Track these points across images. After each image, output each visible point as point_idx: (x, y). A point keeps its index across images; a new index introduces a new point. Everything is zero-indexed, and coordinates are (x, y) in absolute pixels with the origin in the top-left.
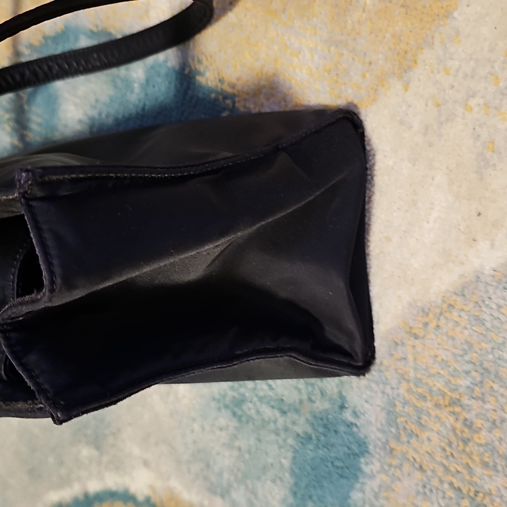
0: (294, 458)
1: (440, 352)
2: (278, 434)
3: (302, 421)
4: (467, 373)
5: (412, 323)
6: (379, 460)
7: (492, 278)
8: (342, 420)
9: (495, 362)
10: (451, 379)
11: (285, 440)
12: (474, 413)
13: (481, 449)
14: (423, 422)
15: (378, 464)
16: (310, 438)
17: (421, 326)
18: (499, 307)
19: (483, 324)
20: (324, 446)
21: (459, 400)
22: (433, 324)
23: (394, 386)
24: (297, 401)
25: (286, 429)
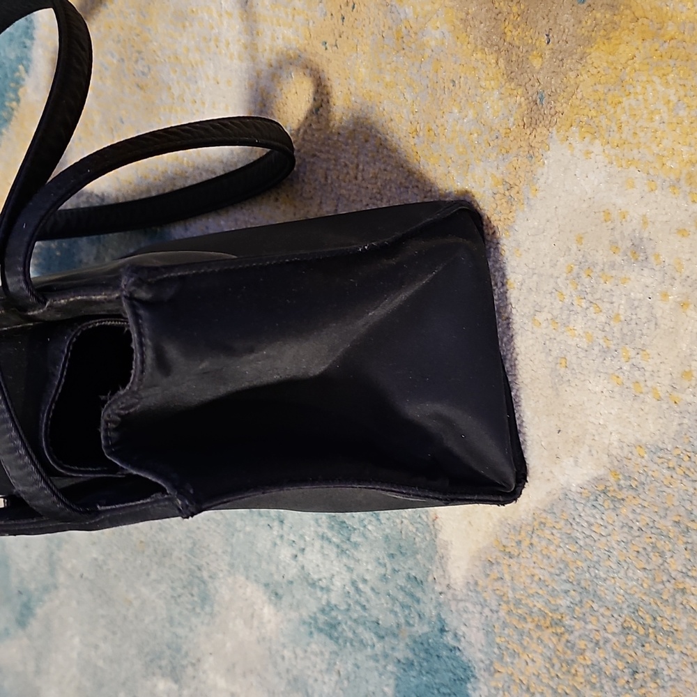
0: (397, 686)
1: (537, 571)
2: (377, 661)
3: (402, 645)
4: (566, 592)
5: (504, 542)
6: (485, 684)
7: (579, 495)
8: (444, 645)
9: (592, 581)
10: (550, 599)
11: (385, 667)
12: (576, 634)
13: (588, 671)
14: (525, 643)
15: (485, 689)
16: (412, 664)
17: (514, 544)
18: (590, 525)
19: (577, 542)
20: (427, 673)
21: (560, 620)
22: (526, 543)
23: (494, 608)
24: (395, 626)
25: (386, 656)
